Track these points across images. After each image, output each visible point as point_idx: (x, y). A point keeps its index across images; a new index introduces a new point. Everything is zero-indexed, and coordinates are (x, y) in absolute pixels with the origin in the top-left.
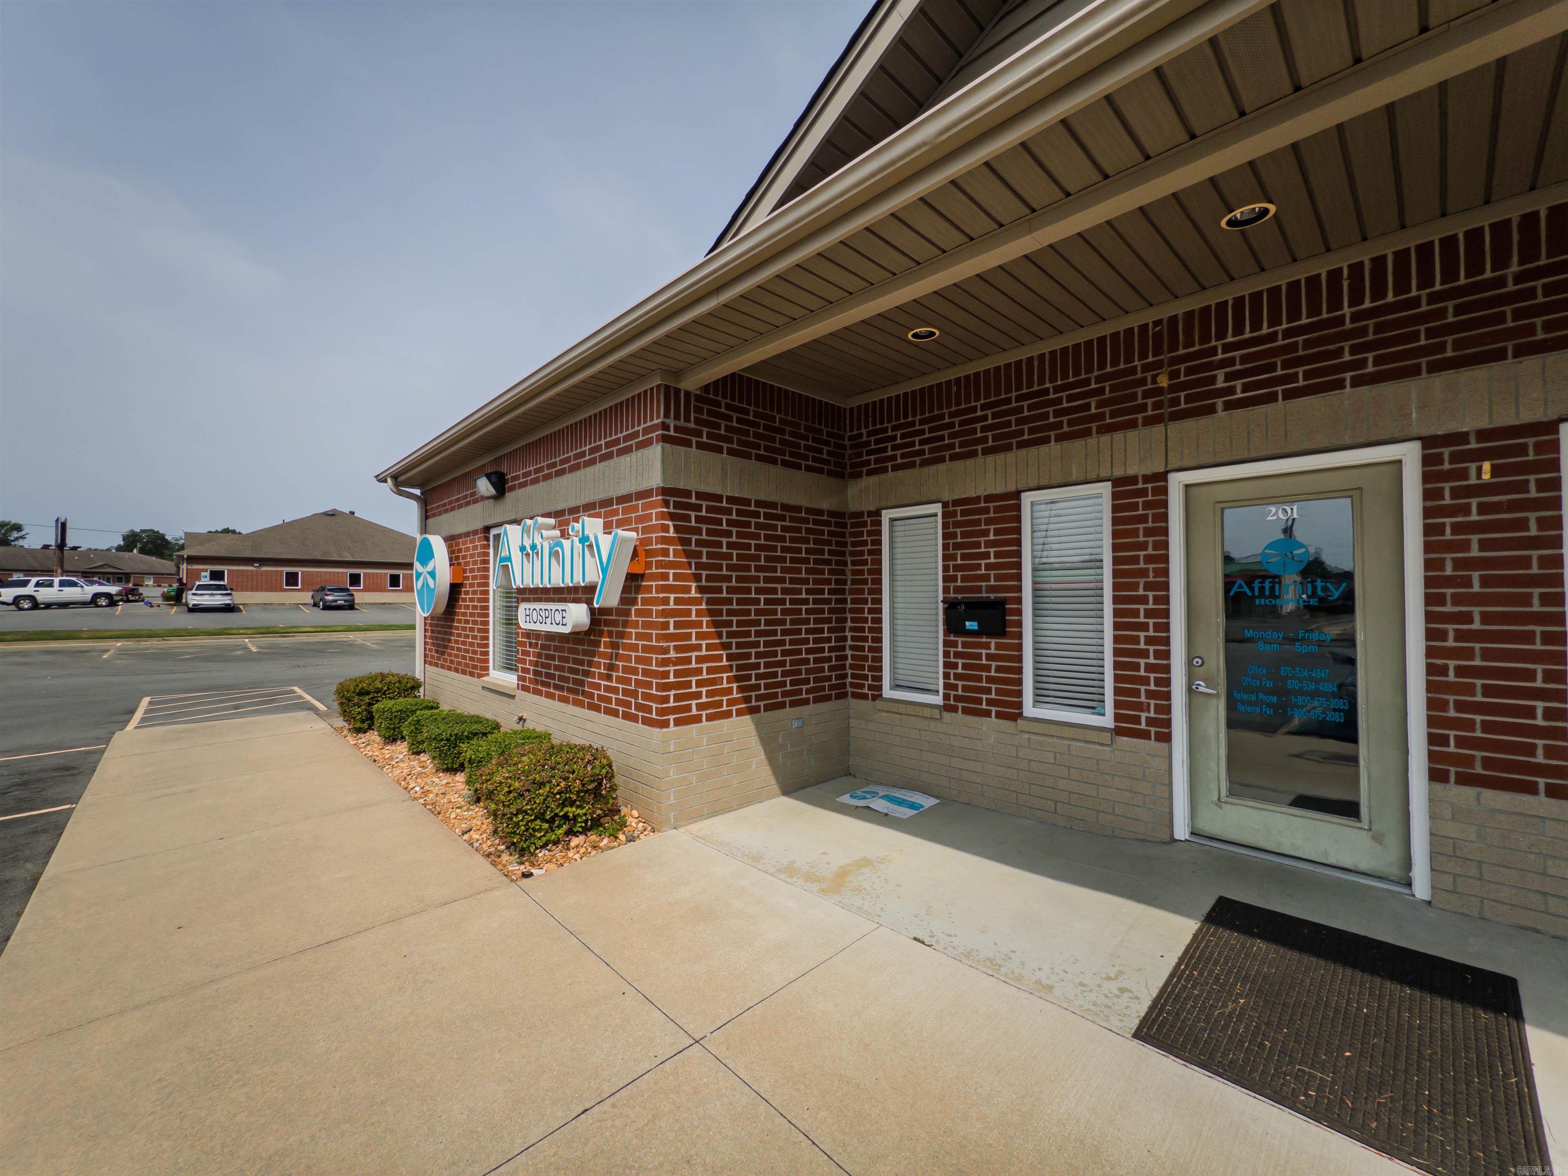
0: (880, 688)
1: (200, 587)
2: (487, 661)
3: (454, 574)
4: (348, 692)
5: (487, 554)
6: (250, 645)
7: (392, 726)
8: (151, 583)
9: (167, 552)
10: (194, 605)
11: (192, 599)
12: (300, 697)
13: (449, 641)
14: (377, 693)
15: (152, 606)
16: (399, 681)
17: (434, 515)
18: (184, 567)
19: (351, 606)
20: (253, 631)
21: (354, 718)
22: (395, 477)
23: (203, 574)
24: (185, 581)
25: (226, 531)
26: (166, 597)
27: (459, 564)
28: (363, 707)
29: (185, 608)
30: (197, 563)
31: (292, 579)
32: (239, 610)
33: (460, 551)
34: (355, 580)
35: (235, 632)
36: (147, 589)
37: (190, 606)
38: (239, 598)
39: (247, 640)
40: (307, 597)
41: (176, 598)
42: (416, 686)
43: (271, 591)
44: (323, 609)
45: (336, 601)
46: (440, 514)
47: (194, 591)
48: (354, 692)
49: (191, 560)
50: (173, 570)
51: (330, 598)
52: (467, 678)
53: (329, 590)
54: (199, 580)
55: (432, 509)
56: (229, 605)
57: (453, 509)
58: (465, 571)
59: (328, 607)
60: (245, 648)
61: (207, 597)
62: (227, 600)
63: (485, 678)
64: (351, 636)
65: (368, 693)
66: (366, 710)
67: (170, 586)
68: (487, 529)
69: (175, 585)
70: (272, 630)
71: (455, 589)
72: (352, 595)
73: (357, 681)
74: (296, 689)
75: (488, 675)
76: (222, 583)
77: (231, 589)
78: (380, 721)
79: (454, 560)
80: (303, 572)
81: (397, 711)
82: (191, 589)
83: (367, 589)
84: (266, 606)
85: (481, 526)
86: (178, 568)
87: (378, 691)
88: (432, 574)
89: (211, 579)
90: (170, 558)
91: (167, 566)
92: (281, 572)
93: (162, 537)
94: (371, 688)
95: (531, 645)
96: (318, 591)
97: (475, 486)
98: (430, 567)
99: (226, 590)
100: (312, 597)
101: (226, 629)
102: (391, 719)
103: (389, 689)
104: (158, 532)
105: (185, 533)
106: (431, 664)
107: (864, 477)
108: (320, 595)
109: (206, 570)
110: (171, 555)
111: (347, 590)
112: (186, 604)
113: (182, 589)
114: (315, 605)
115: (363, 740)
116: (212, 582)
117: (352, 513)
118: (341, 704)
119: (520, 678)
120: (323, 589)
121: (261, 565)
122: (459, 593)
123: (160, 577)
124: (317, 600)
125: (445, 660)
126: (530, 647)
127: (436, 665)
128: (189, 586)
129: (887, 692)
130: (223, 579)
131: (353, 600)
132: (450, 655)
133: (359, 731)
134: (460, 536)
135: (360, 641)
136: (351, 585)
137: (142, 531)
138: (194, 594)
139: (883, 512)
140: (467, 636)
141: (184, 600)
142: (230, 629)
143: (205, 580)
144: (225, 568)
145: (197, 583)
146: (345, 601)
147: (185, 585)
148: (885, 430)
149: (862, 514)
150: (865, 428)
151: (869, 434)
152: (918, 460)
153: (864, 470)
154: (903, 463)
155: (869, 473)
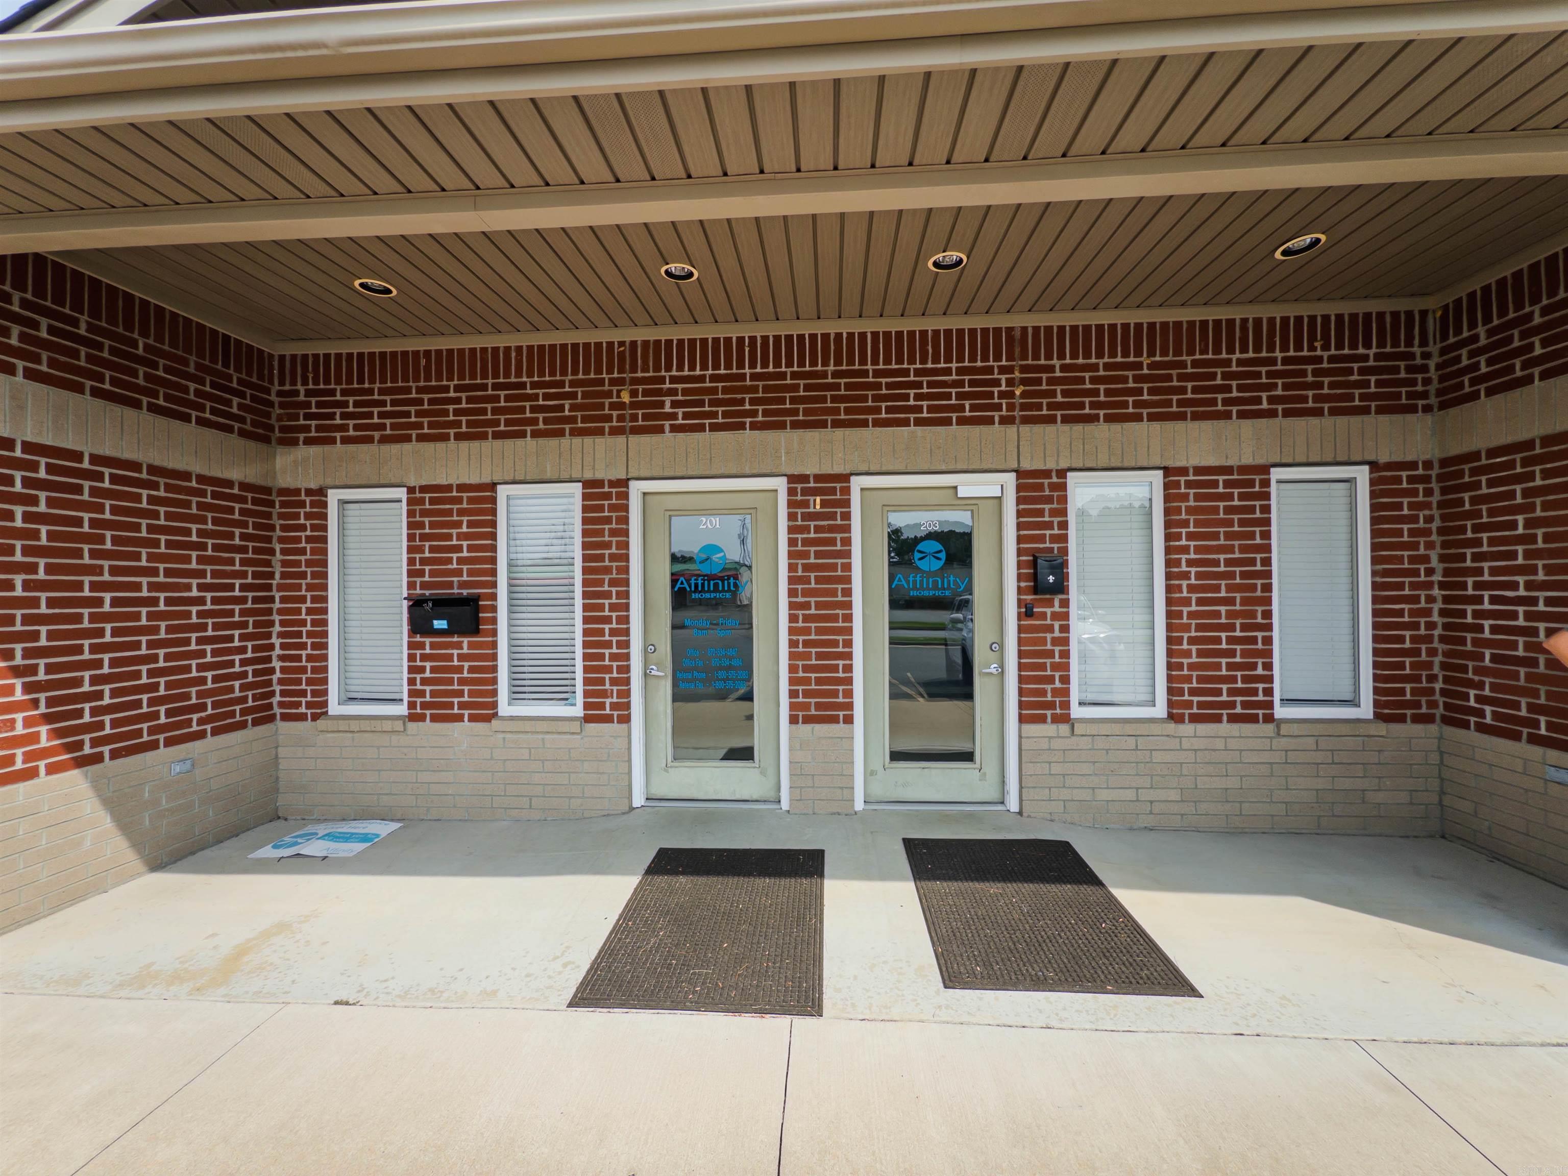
0: (324, 704)
107: (301, 446)
129: (335, 708)
139: (330, 491)
148: (332, 393)
149: (297, 492)
150: (303, 385)
151: (309, 393)
152: (377, 435)
153: (302, 436)
154: (357, 436)
155: (309, 442)
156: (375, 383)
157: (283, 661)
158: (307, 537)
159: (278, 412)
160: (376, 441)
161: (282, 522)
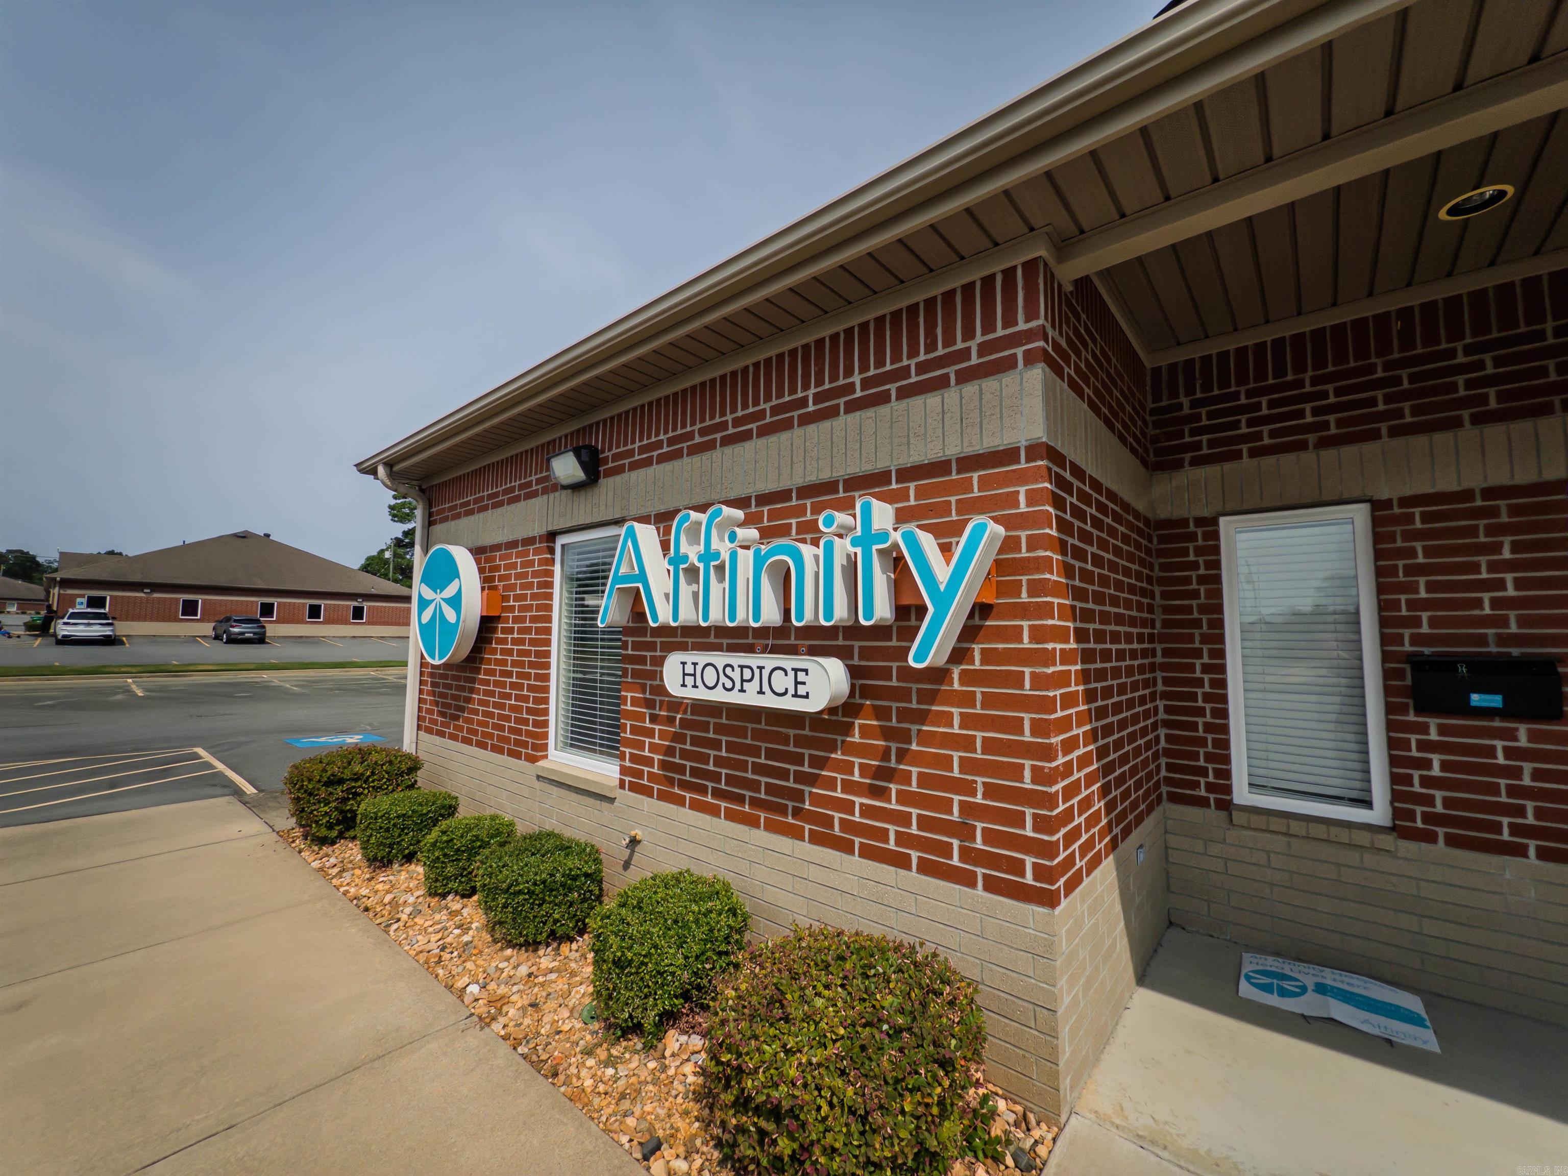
0: (1228, 790)
1: (74, 616)
2: (545, 736)
3: (488, 602)
4: (310, 780)
5: (551, 574)
6: (134, 687)
7: (388, 841)
8: (14, 609)
9: (36, 575)
10: (64, 636)
11: (62, 629)
12: (209, 766)
13: (468, 700)
14: (356, 780)
15: (10, 637)
16: (391, 762)
17: (445, 520)
18: (56, 591)
19: (261, 639)
20: (139, 669)
21: (317, 822)
22: (389, 465)
23: (79, 600)
24: (55, 608)
25: (111, 553)
26: (29, 627)
27: (495, 588)
28: (333, 805)
29: (53, 639)
30: (73, 588)
31: (190, 608)
32: (122, 643)
33: (497, 568)
34: (267, 610)
35: (116, 670)
36: (9, 616)
37: (59, 637)
38: (123, 628)
39: (130, 680)
40: (208, 628)
41: (42, 628)
42: (414, 766)
43: (163, 621)
44: (226, 643)
45: (243, 633)
46: (457, 517)
47: (66, 620)
48: (319, 781)
49: (66, 583)
50: (42, 595)
51: (236, 630)
52: (504, 759)
53: (236, 621)
54: (73, 606)
55: (439, 512)
56: (109, 636)
57: (484, 509)
58: (505, 598)
59: (233, 640)
60: (128, 691)
61: (81, 628)
62: (107, 631)
63: (541, 763)
64: (265, 675)
65: (341, 781)
66: (336, 808)
67: (38, 613)
68: (552, 536)
69: (43, 613)
70: (163, 668)
71: (487, 624)
72: (264, 627)
73: (324, 760)
74: (200, 751)
75: (546, 757)
76: (102, 611)
77: (114, 618)
78: (369, 832)
79: (487, 582)
80: (204, 601)
81: (398, 817)
82: (63, 618)
83: (280, 621)
84: (153, 639)
85: (543, 531)
86: (48, 593)
87: (357, 777)
88: (455, 602)
89: (88, 606)
90: (39, 582)
91: (36, 591)
92: (178, 600)
93: (33, 559)
94: (347, 774)
95: (654, 719)
96: (221, 622)
97: (548, 468)
98: (450, 591)
99: (108, 619)
100: (214, 629)
101: (104, 667)
102: (387, 830)
103: (373, 773)
104: (27, 553)
105: (61, 554)
106: (429, 731)
107: (1187, 468)
108: (224, 626)
109: (82, 596)
110: (41, 579)
111: (257, 621)
112: (55, 635)
113: (52, 616)
114: (217, 637)
115: (333, 860)
116: (89, 610)
117: (267, 536)
118: (297, 800)
119: (624, 771)
120: (228, 620)
121: (153, 591)
122: (494, 630)
123: (25, 604)
124: (220, 632)
125: (459, 728)
126: (652, 721)
127: (441, 734)
128: (59, 614)
129: (1242, 794)
130: (104, 607)
131: (264, 633)
132: (469, 721)
133: (323, 841)
134: (496, 547)
135: (276, 682)
136: (262, 616)
137: (9, 552)
138: (65, 624)
139: (1222, 520)
140: (508, 696)
141: (52, 631)
142: (109, 666)
143: (81, 606)
144: (108, 595)
145: (71, 611)
146: (255, 633)
147: (56, 612)
148: (1235, 396)
149: (1184, 522)
150: (1186, 396)
151: (1195, 404)
152: (1311, 438)
153: (1187, 457)
154: (1277, 444)
155: (1197, 462)
156: (1306, 371)
157: (1169, 728)
158: (1198, 576)
159: (1153, 433)
160: (1311, 446)
161: (1162, 560)
